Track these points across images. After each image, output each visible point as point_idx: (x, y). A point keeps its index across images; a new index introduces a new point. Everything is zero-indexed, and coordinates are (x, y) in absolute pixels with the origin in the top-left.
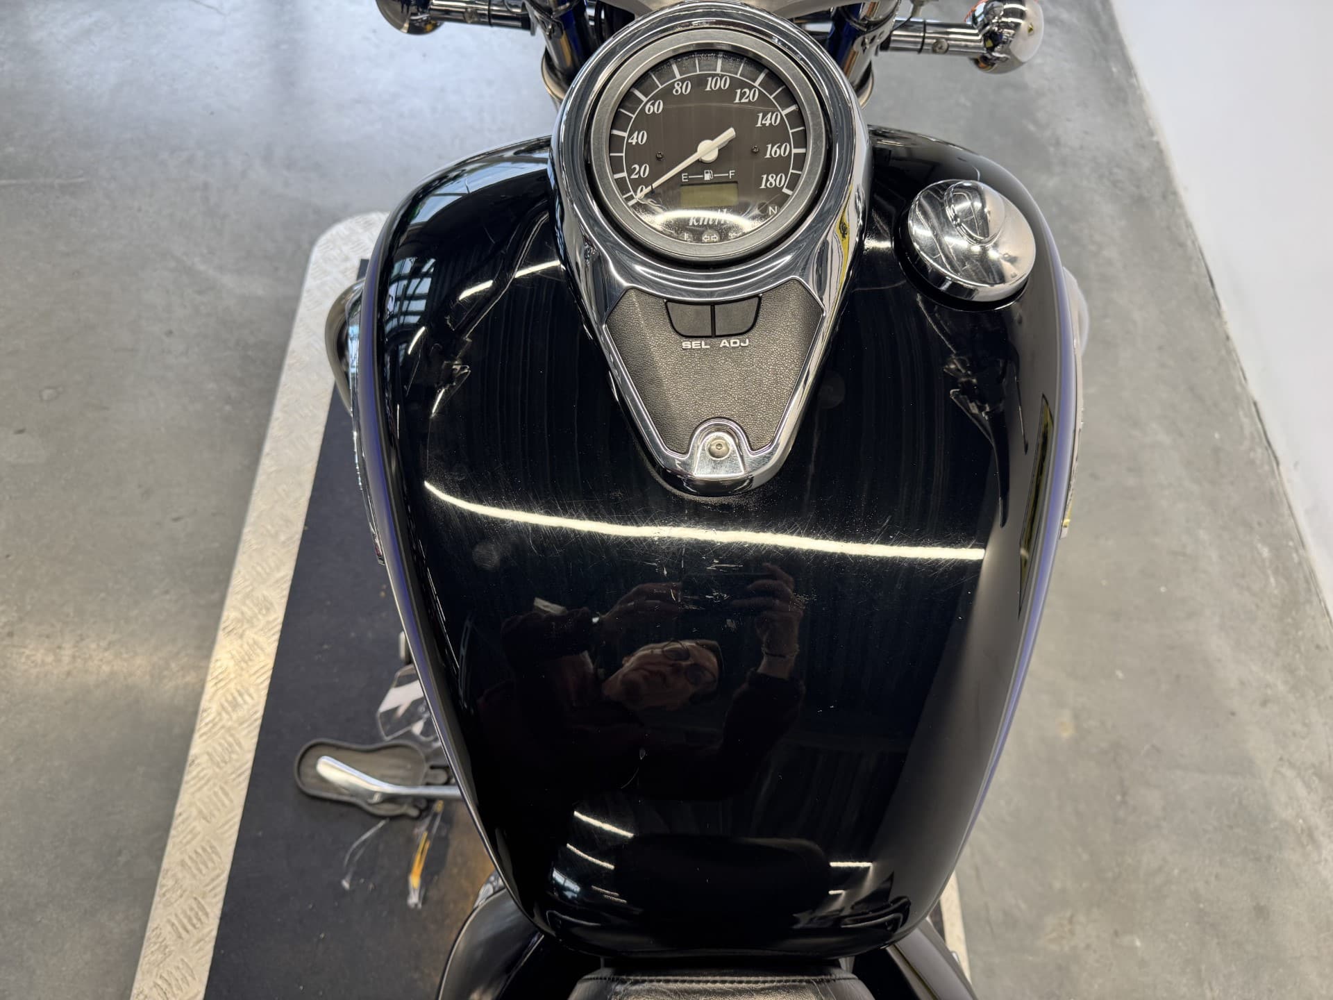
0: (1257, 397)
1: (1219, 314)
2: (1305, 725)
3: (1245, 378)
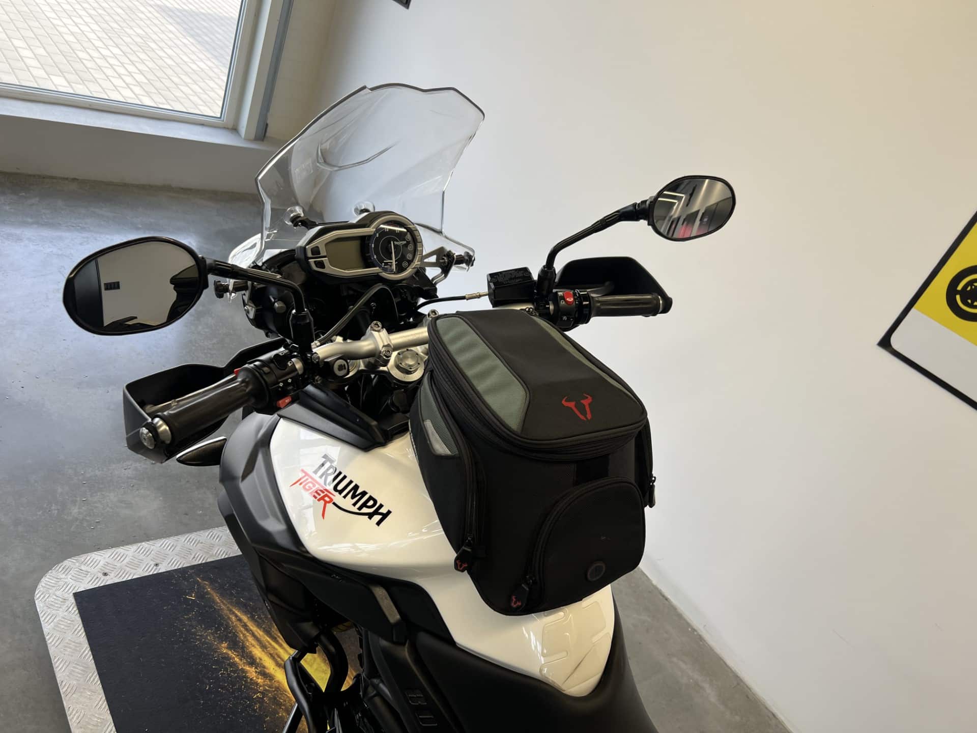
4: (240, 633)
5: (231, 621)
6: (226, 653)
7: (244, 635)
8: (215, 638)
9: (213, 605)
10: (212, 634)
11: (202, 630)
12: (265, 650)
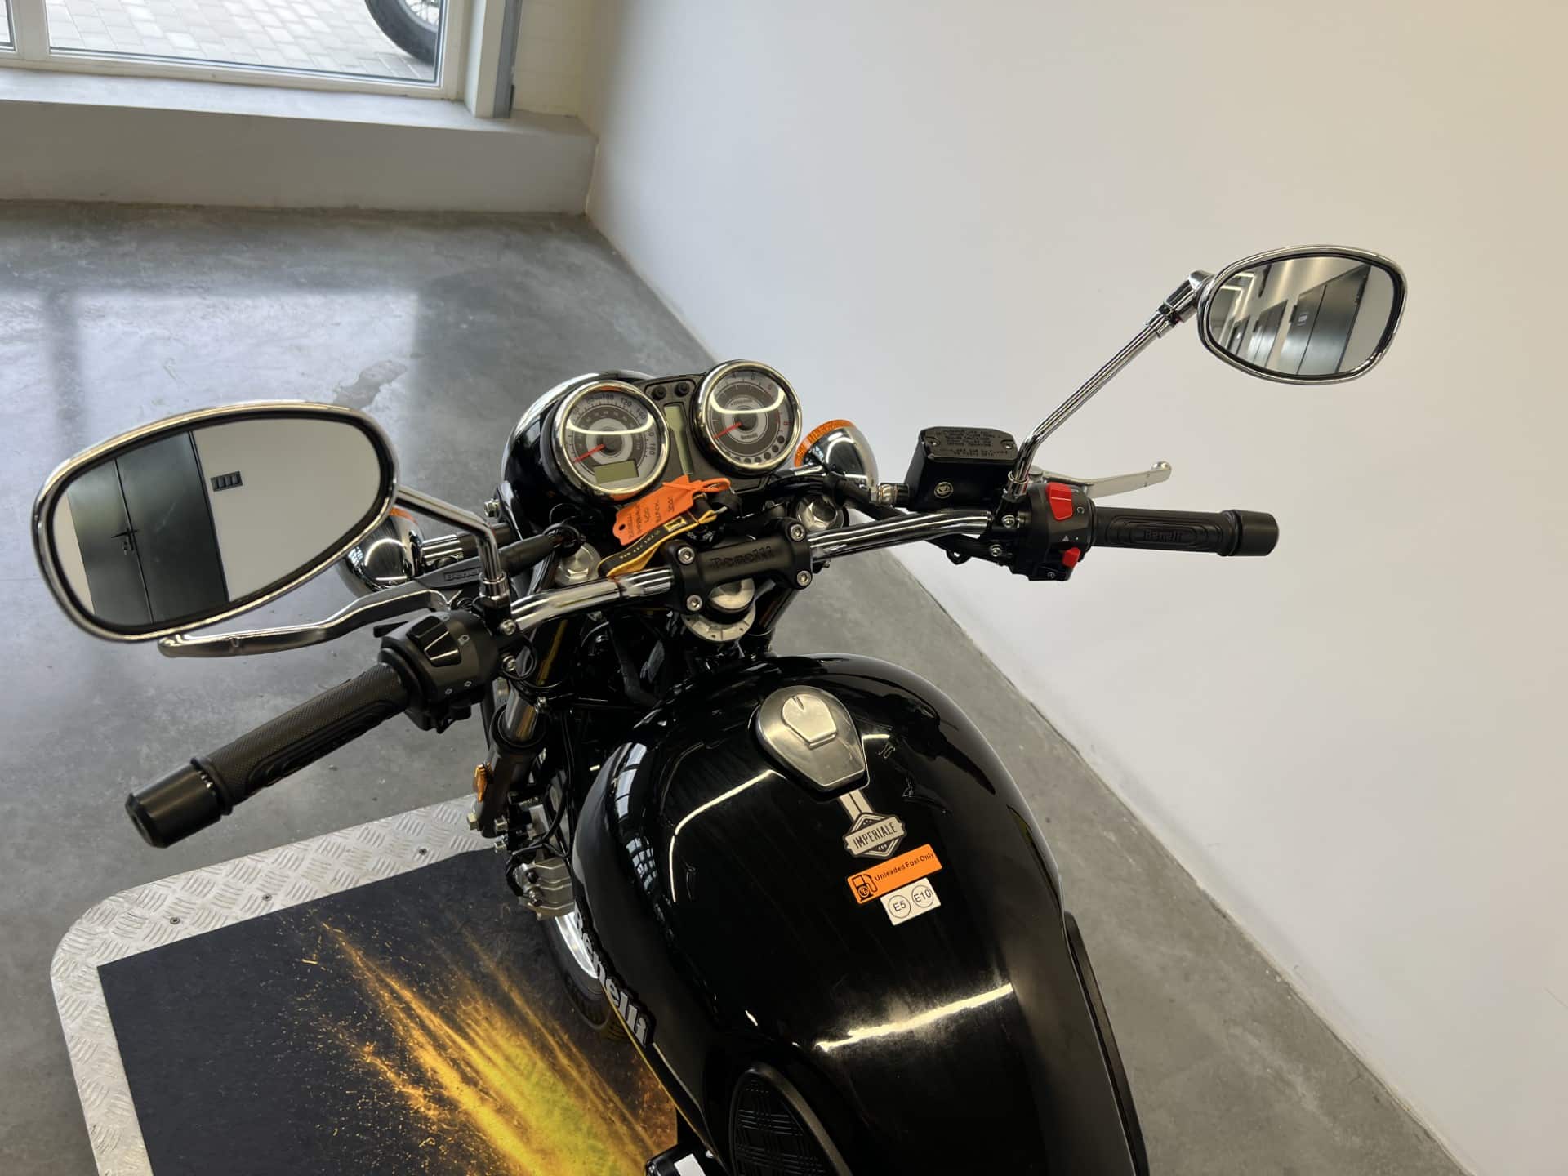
0: (1031, 699)
1: (963, 635)
2: (1223, 979)
3: (1013, 686)
4: (398, 1024)
5: (383, 1003)
6: (370, 1065)
7: (405, 1026)
8: (351, 1035)
9: (350, 972)
10: (347, 1028)
11: (328, 1021)
12: (443, 1053)
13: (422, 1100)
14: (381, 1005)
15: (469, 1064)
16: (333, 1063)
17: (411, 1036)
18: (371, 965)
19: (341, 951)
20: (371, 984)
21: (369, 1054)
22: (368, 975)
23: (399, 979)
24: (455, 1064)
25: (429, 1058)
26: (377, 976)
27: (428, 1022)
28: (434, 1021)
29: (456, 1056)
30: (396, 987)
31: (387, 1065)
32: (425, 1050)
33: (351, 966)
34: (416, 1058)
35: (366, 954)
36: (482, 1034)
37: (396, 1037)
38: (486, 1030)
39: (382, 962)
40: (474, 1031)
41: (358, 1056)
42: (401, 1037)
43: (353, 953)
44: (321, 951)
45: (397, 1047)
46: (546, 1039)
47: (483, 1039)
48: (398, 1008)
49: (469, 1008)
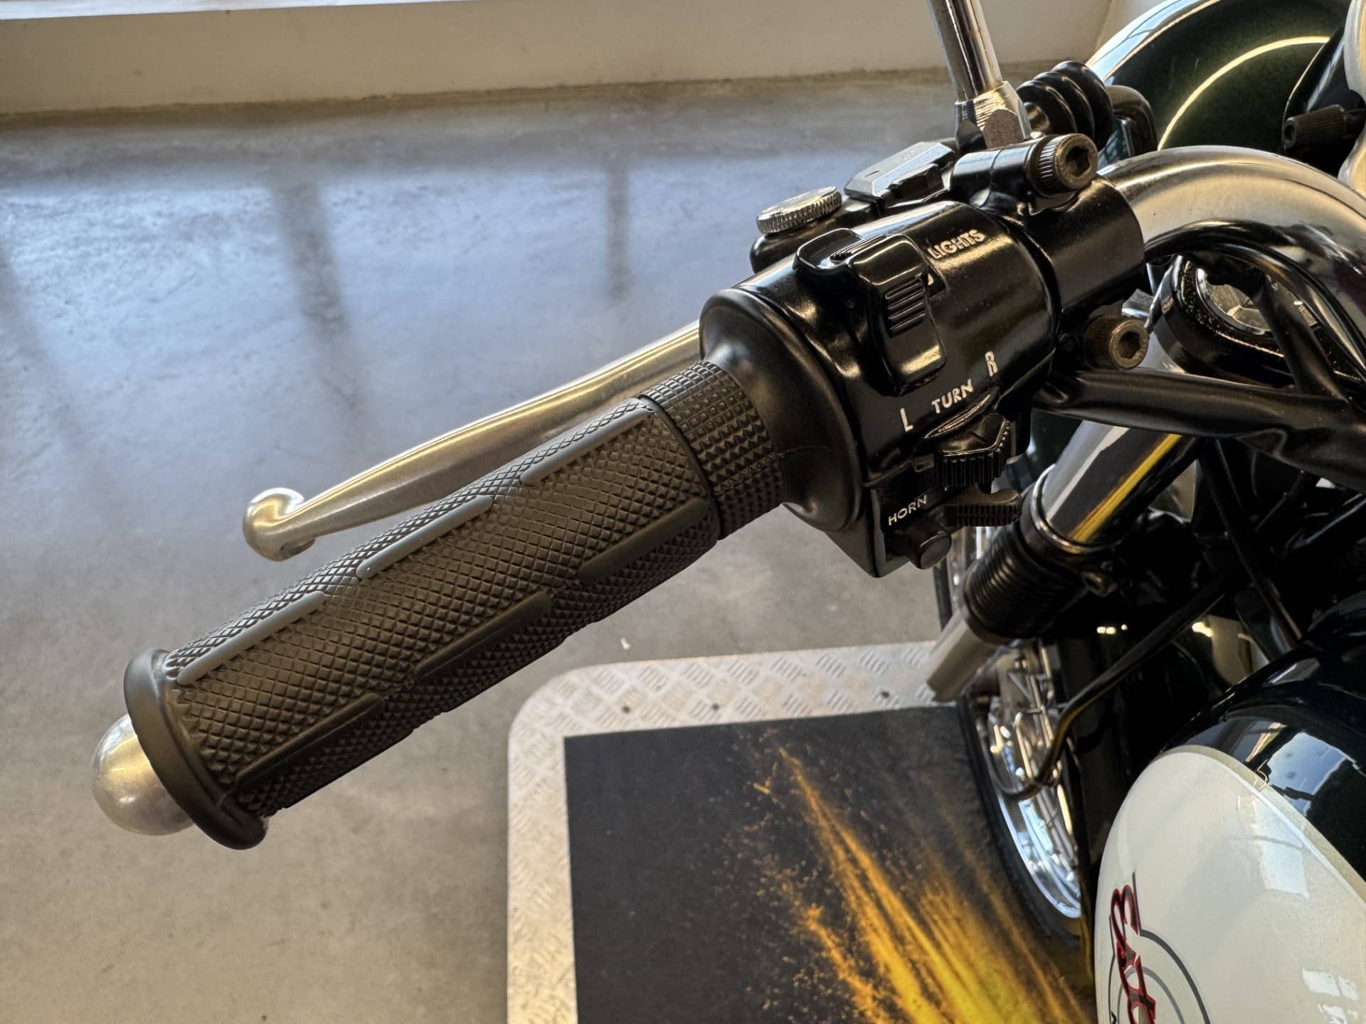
4: (850, 892)
5: (835, 858)
6: (814, 934)
7: (858, 898)
8: (796, 889)
9: (803, 813)
10: (793, 879)
11: (773, 864)
12: (900, 948)
13: (869, 1000)
14: (833, 863)
15: (931, 973)
16: (773, 917)
17: (864, 914)
18: (827, 811)
19: (796, 785)
20: (824, 834)
21: (814, 919)
22: (823, 823)
23: (858, 837)
24: (914, 967)
25: (882, 949)
26: (833, 827)
27: (885, 902)
28: (893, 903)
29: (915, 957)
30: (853, 845)
31: (834, 942)
32: (879, 935)
33: (806, 807)
34: (868, 944)
35: (824, 797)
36: (952, 939)
37: (847, 909)
38: (955, 935)
39: (840, 811)
40: (941, 931)
41: (801, 918)
42: (852, 910)
43: (809, 791)
44: (775, 780)
45: (846, 922)
46: (1033, 972)
47: (952, 947)
48: (852, 872)
49: (938, 899)
